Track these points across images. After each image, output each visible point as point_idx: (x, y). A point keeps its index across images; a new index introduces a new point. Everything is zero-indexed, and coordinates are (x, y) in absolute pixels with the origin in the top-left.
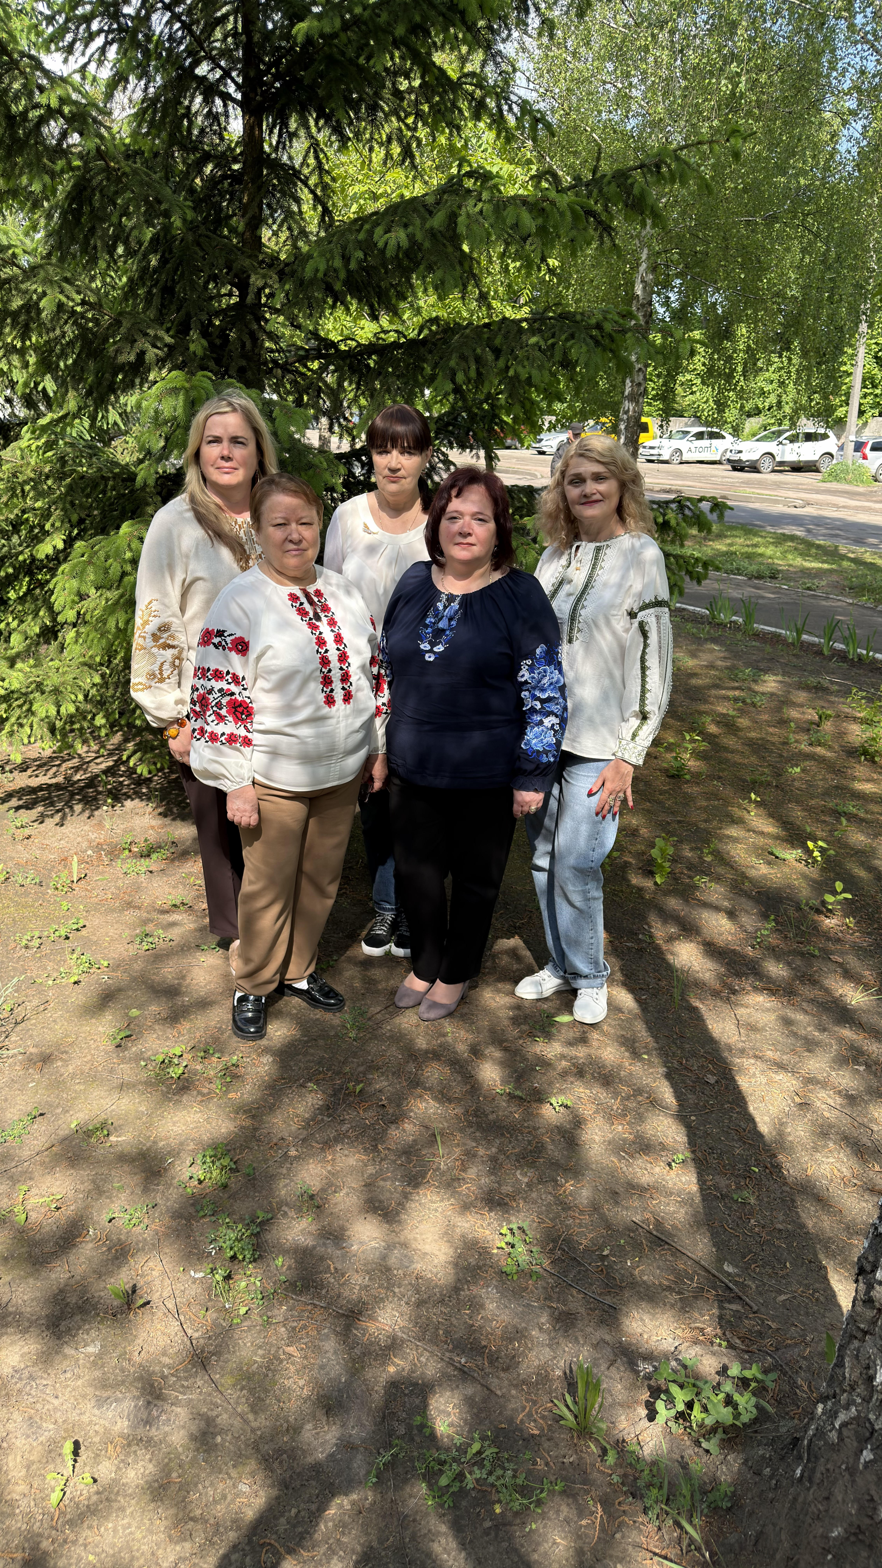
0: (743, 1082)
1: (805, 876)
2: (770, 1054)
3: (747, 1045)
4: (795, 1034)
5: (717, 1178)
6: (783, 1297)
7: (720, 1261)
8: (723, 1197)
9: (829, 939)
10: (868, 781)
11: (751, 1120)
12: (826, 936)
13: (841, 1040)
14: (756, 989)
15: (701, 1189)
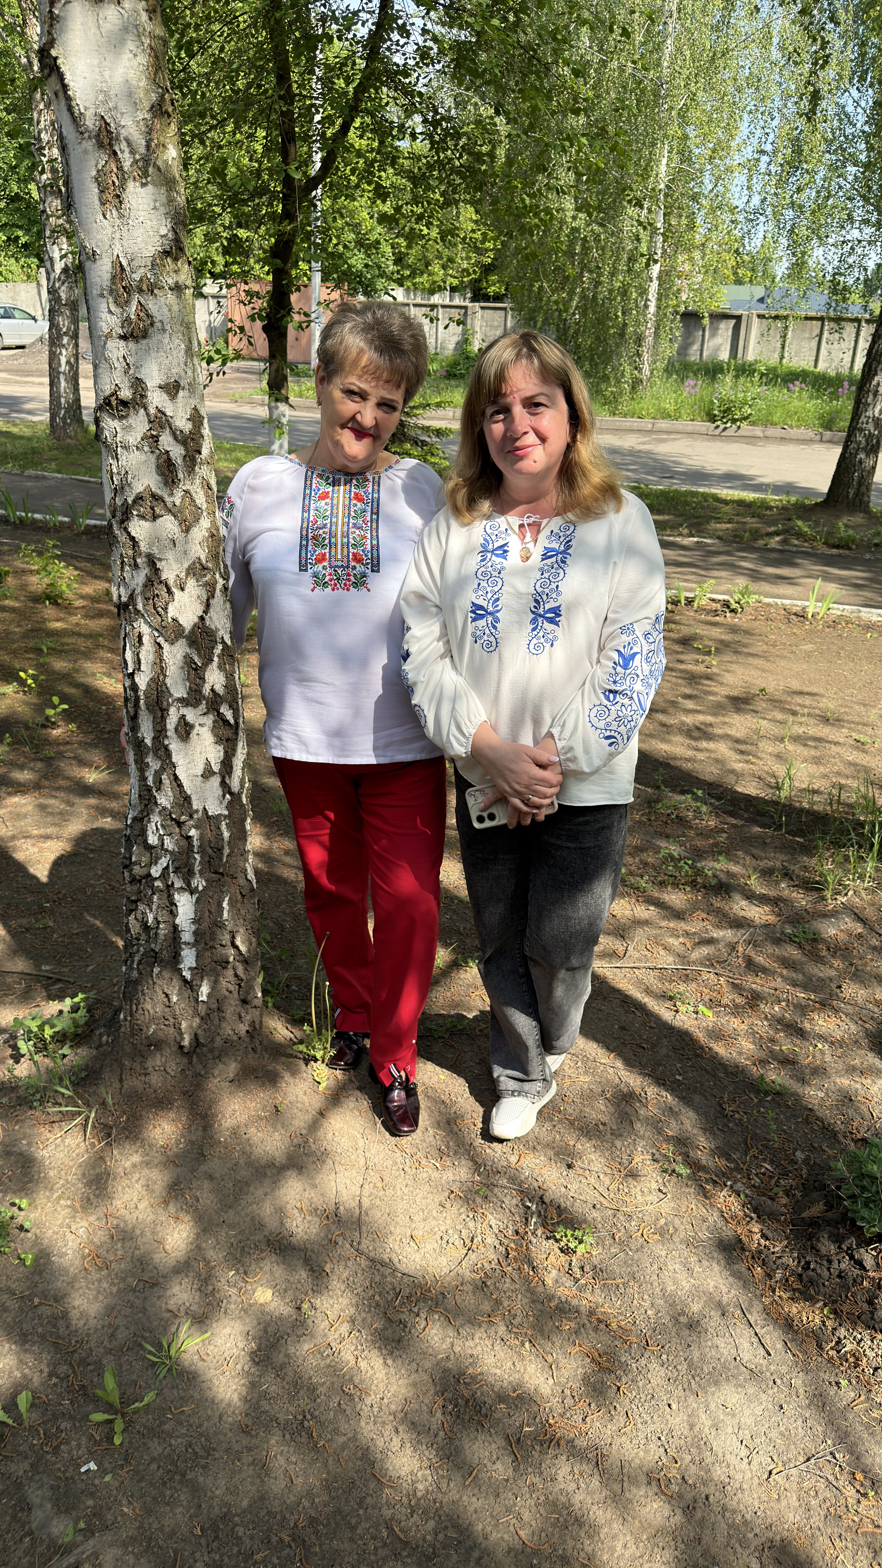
0: (19, 856)
1: (26, 703)
2: (35, 832)
3: (15, 832)
4: (52, 814)
5: (19, 921)
6: (91, 968)
7: (38, 966)
8: (27, 930)
9: (59, 744)
10: (57, 620)
11: (34, 877)
12: (57, 743)
13: (89, 807)
14: (10, 794)
15: (9, 932)
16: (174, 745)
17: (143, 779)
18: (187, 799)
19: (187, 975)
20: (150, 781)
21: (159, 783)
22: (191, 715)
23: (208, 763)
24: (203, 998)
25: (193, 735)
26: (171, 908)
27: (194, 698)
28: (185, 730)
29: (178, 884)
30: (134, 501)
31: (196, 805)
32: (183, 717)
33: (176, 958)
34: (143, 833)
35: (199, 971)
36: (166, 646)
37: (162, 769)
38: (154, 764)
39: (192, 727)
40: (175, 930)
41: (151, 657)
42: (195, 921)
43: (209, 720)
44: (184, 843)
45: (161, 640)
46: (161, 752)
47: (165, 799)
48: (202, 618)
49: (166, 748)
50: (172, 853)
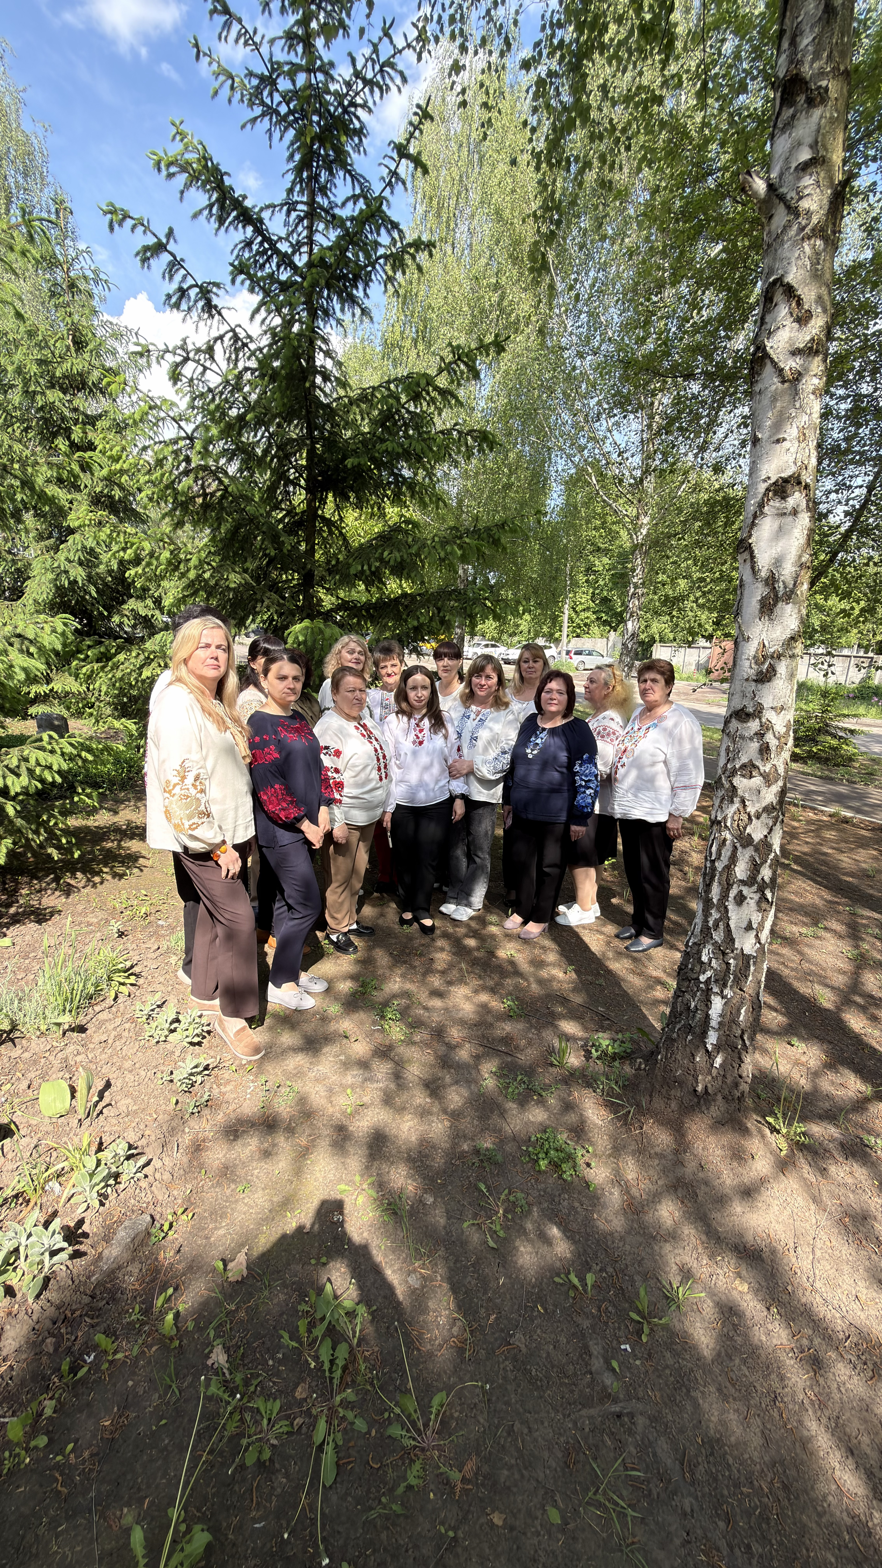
5: (587, 977)
8: (591, 983)
16: (731, 906)
17: (706, 921)
18: (733, 940)
19: (710, 1047)
20: (711, 924)
21: (716, 926)
22: (746, 891)
23: (750, 922)
24: (717, 1065)
25: (745, 903)
26: (708, 1003)
27: (751, 881)
28: (740, 899)
29: (716, 989)
30: (741, 767)
31: (737, 945)
32: (741, 891)
33: (704, 1034)
34: (699, 953)
35: (718, 1048)
36: (740, 849)
37: (720, 919)
38: (715, 915)
39: (745, 898)
40: (707, 1017)
41: (729, 853)
42: (721, 1016)
43: (757, 897)
44: (724, 966)
45: (738, 845)
46: (722, 909)
47: (718, 936)
48: (766, 836)
49: (726, 907)
50: (715, 970)
